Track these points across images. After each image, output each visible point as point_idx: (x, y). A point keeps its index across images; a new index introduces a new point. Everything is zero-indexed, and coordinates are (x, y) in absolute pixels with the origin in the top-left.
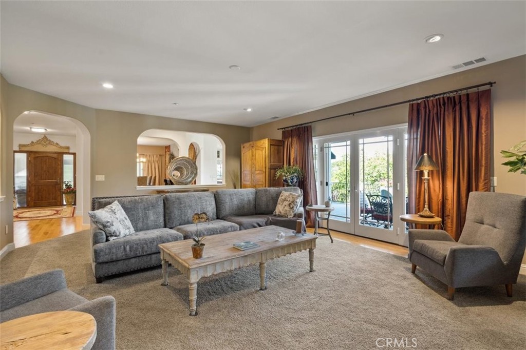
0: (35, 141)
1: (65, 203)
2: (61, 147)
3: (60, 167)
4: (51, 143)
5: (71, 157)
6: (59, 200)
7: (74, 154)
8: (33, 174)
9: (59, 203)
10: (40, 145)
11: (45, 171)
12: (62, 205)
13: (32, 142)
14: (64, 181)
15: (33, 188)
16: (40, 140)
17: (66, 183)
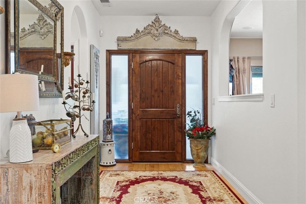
0: (141, 29)
1: (189, 156)
2: (183, 40)
3: (180, 81)
4: (166, 31)
5: (199, 59)
6: (180, 151)
7: (203, 53)
8: (139, 97)
9: (179, 159)
10: (149, 36)
11: (156, 91)
12: (184, 161)
13: (138, 31)
14: (188, 109)
15: (138, 124)
16: (149, 25)
17: (193, 114)
